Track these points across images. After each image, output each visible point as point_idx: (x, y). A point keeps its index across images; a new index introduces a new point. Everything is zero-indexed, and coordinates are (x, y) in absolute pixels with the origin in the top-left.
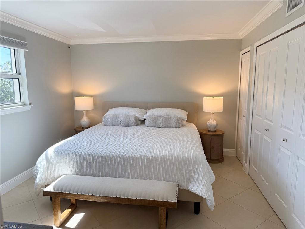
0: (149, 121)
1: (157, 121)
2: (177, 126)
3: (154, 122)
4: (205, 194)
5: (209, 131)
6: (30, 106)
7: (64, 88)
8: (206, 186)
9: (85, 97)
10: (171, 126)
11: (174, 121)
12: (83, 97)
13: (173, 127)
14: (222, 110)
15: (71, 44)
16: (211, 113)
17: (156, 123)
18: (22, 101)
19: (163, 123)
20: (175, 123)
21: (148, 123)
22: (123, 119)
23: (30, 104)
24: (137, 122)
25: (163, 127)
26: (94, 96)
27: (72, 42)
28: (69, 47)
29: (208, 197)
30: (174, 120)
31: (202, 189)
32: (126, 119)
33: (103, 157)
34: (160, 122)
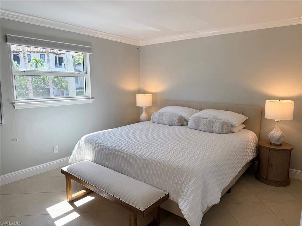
0: (191, 122)
1: (199, 123)
2: (220, 131)
3: (196, 125)
4: (186, 214)
5: (271, 144)
6: (92, 100)
7: (130, 86)
8: (191, 205)
9: (145, 94)
10: (214, 130)
11: (217, 126)
12: (143, 94)
13: (216, 132)
14: (291, 118)
15: (140, 46)
16: (276, 121)
17: (198, 126)
18: (87, 96)
19: (205, 126)
20: (219, 127)
21: (190, 124)
22: (167, 117)
23: (92, 98)
24: (180, 122)
25: (205, 131)
26: (153, 94)
27: (141, 44)
28: (138, 49)
29: (188, 217)
30: (218, 124)
31: (186, 207)
32: (170, 119)
33: (112, 150)
34: (202, 125)
